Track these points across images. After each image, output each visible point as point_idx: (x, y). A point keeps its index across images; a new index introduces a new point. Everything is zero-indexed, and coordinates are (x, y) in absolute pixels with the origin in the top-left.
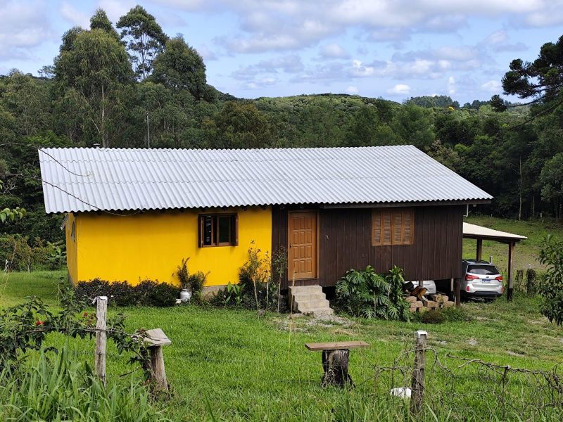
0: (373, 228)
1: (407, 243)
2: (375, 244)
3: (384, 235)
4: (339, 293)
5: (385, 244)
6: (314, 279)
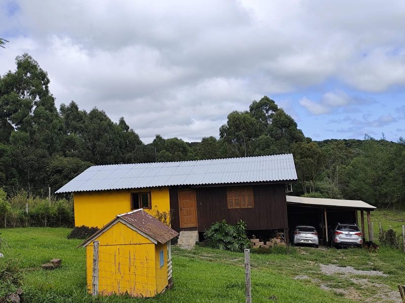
0: (228, 199)
1: (251, 207)
2: (229, 207)
4: (205, 235)
5: (236, 207)
6: (196, 227)
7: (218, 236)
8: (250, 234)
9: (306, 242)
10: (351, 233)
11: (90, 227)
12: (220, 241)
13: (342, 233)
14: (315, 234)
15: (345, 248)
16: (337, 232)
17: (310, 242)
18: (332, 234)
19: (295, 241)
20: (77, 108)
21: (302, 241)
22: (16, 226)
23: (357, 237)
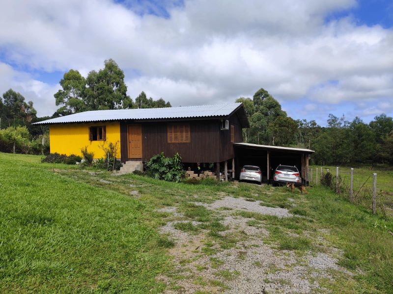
0: (169, 134)
1: (187, 142)
2: (169, 141)
3: (174, 137)
4: (145, 165)
5: (175, 142)
6: (140, 158)
7: (155, 166)
8: (186, 166)
9: (250, 179)
10: (289, 173)
11: (60, 155)
12: (156, 170)
13: (281, 173)
14: (258, 173)
15: (281, 186)
16: (277, 172)
17: (253, 179)
18: (273, 173)
19: (241, 178)
20: (145, 96)
21: (246, 178)
22: (29, 153)
23: (294, 177)
